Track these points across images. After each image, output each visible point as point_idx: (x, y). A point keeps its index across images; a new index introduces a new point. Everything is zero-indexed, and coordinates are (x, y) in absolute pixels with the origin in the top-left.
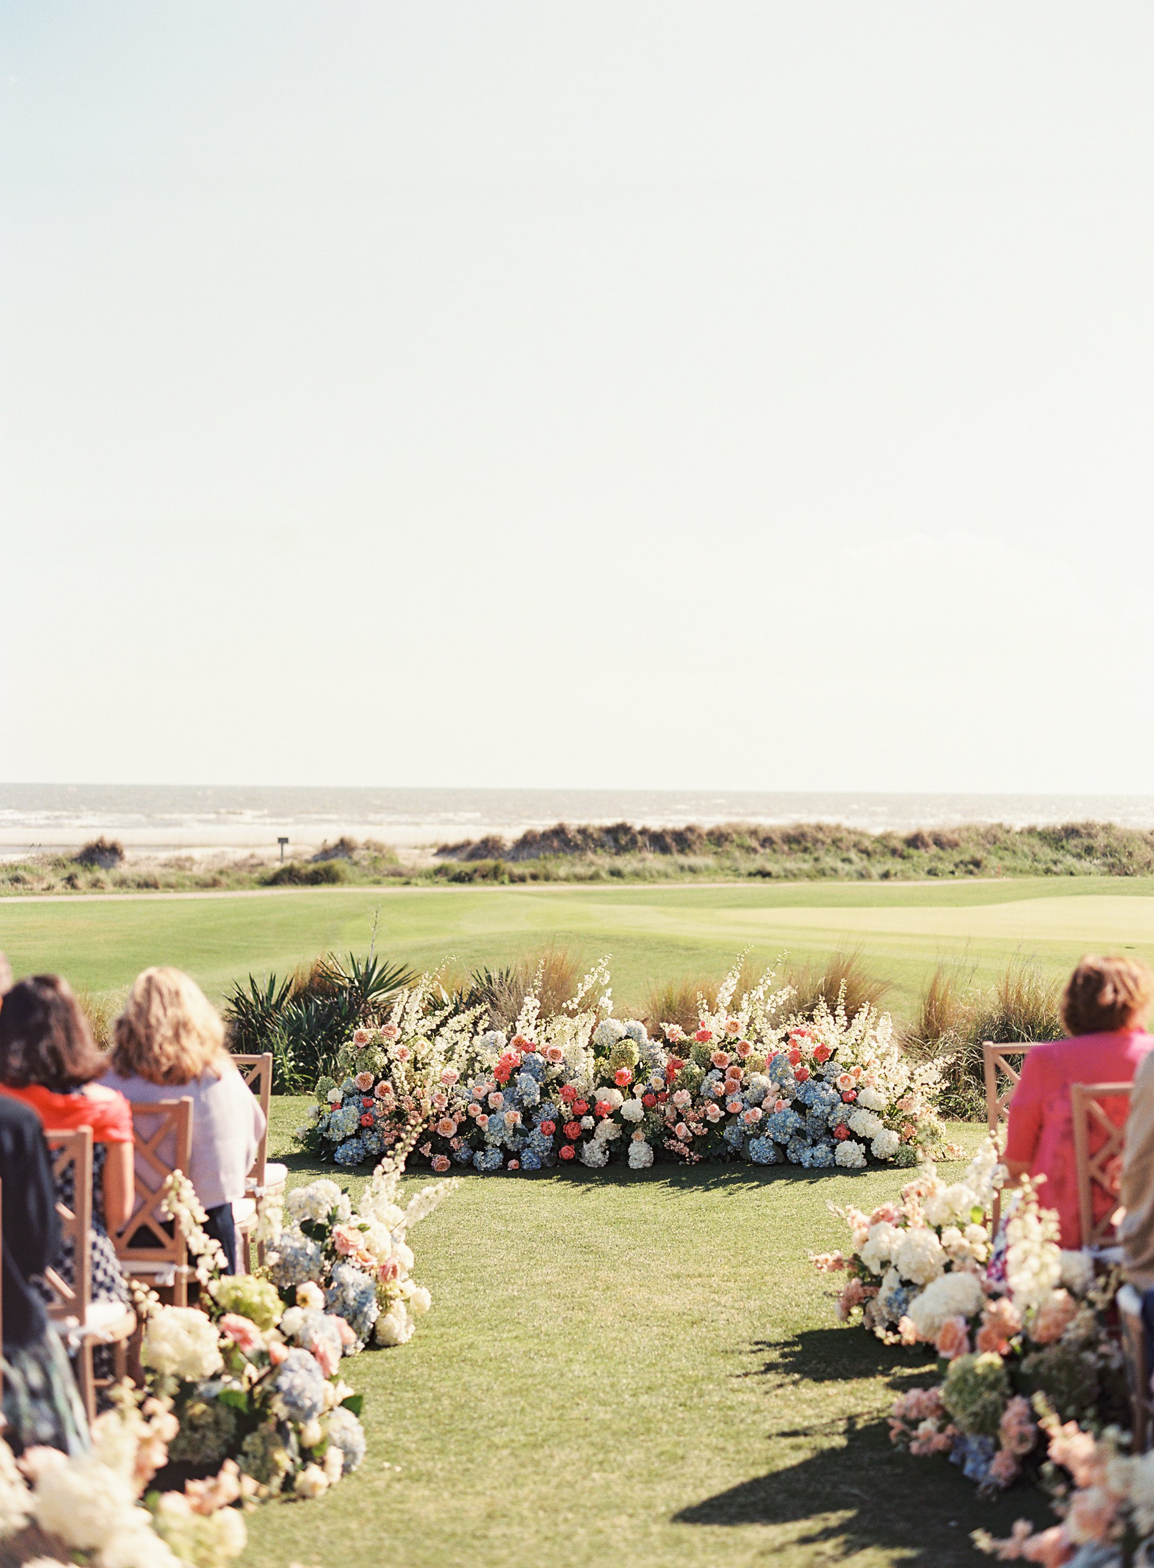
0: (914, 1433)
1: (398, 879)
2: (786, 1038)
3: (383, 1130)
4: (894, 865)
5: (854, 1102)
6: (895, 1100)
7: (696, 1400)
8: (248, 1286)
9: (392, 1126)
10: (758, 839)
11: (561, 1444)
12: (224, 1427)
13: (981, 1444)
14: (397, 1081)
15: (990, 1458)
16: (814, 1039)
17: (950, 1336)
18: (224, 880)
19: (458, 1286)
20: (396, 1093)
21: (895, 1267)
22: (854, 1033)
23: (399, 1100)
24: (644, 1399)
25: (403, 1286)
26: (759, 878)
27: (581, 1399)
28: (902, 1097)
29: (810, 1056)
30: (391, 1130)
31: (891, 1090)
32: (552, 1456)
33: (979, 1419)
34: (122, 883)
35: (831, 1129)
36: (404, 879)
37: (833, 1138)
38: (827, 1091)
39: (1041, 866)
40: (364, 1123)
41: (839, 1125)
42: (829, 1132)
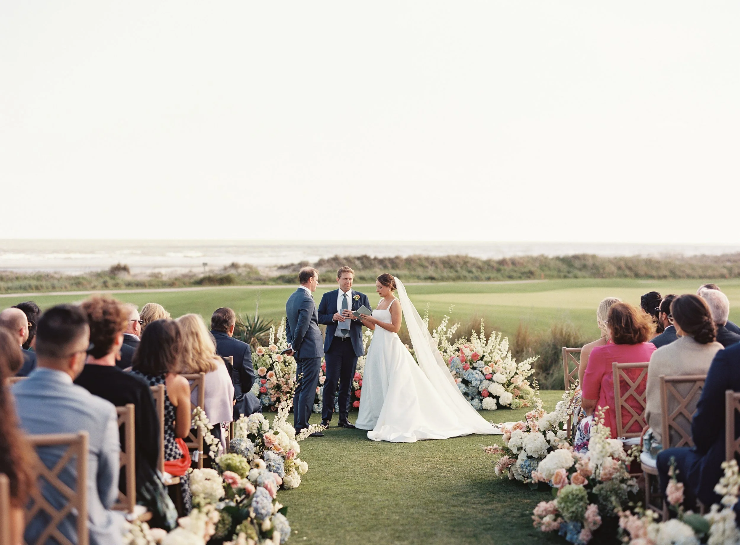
0: (542, 522)
1: (259, 282)
2: (458, 350)
3: (271, 394)
4: (493, 274)
5: (491, 380)
6: (510, 378)
7: (436, 510)
8: (234, 458)
9: (275, 393)
10: (428, 262)
11: (377, 530)
12: (227, 522)
13: (574, 526)
14: (277, 371)
15: (579, 532)
16: (471, 350)
17: (559, 478)
18: (177, 283)
19: (317, 463)
20: (276, 377)
21: (525, 450)
22: (489, 347)
23: (278, 380)
24: (412, 510)
25: (295, 461)
26: (429, 281)
27: (382, 510)
28: (513, 377)
29: (469, 358)
30: (275, 394)
31: (508, 373)
32: (375, 535)
33: (574, 515)
34: (129, 285)
35: (480, 392)
36: (262, 282)
37: (481, 396)
38: (478, 374)
39: (562, 274)
40: (262, 391)
41: (484, 390)
42: (479, 393)
